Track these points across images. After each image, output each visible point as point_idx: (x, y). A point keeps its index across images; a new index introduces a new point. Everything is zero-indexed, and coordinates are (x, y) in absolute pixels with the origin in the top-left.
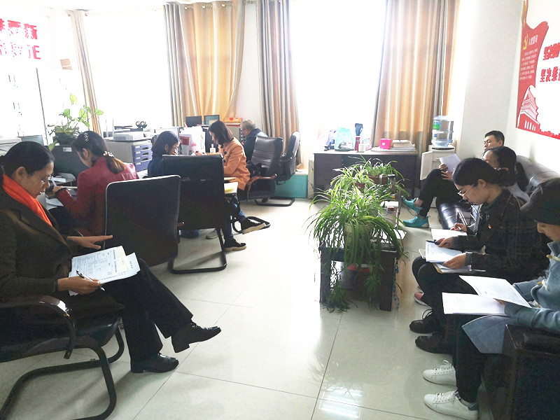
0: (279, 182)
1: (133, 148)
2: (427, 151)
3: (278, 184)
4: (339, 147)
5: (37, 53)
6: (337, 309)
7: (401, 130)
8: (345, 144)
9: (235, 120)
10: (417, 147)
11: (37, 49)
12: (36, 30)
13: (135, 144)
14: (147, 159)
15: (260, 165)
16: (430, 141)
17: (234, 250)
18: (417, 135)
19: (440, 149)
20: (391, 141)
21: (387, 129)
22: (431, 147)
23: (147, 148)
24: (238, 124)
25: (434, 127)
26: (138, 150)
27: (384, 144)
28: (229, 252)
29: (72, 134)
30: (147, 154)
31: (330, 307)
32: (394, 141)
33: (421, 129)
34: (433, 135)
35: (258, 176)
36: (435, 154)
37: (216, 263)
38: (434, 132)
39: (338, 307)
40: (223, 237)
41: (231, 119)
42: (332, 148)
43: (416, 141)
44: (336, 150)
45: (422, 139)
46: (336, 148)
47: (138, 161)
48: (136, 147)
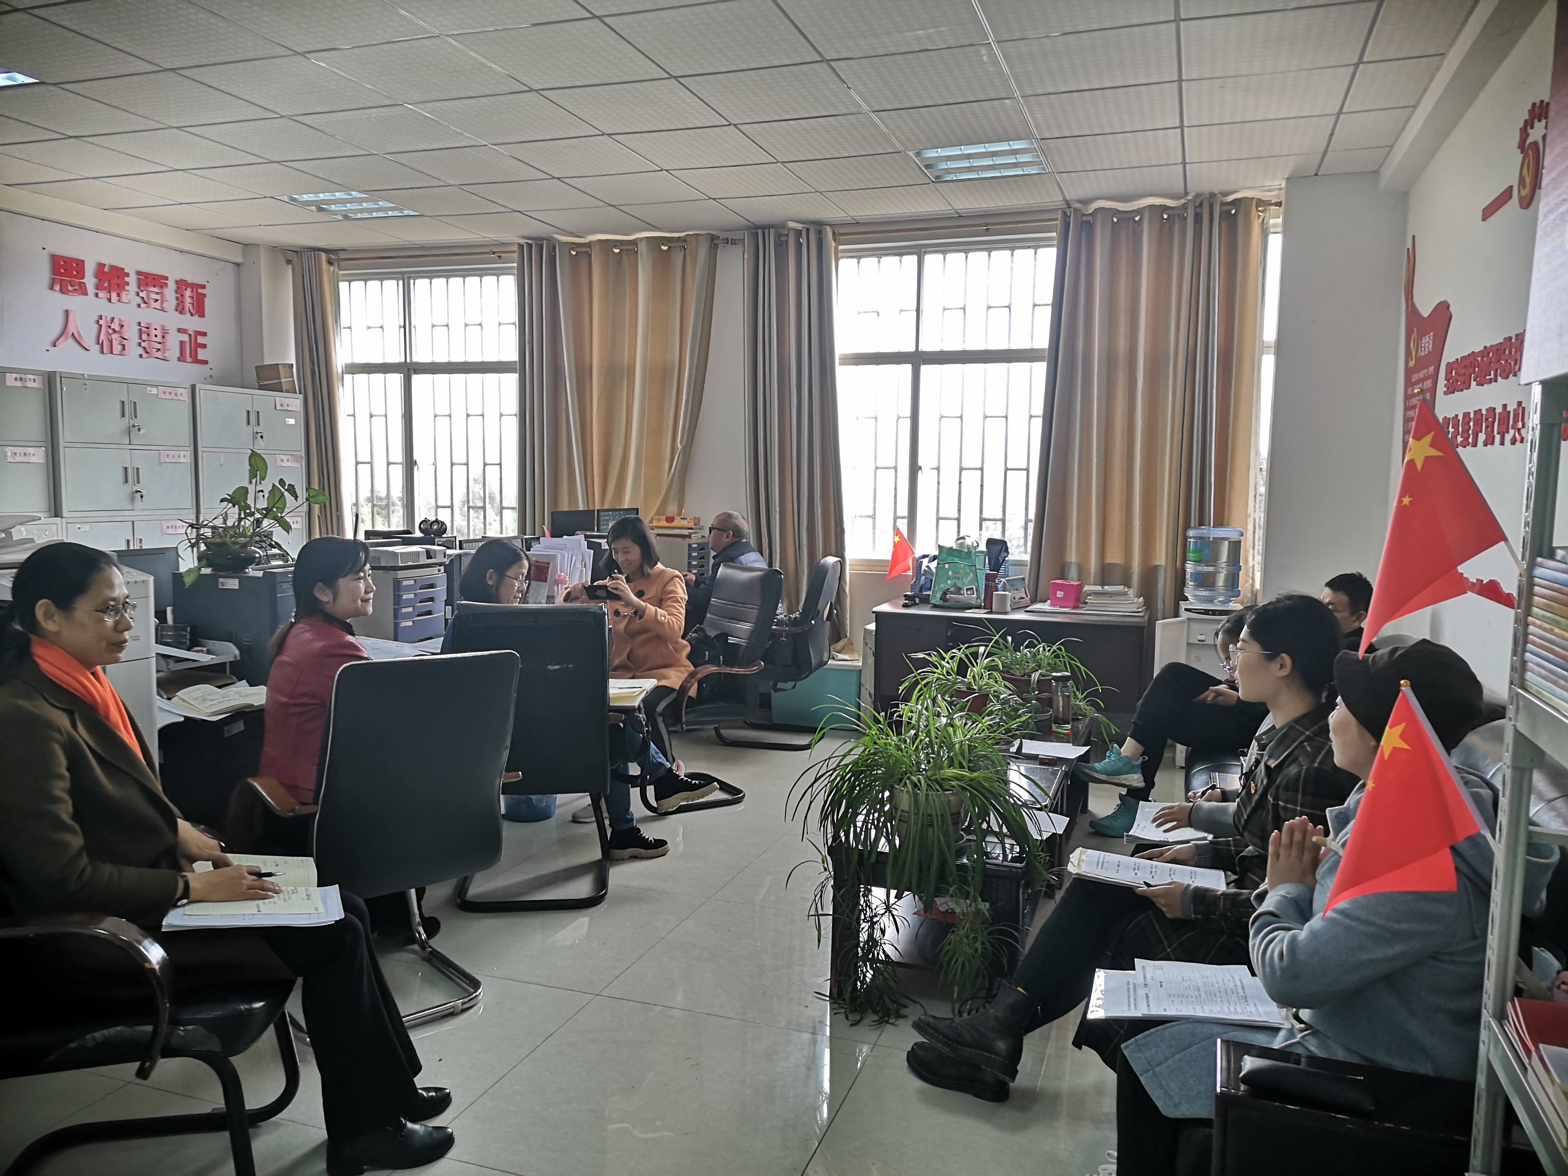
0: (780, 685)
1: (397, 583)
2: (1176, 615)
3: (777, 690)
4: (943, 598)
5: (199, 350)
6: (871, 1017)
7: (1109, 561)
8: (958, 590)
9: (677, 522)
10: (1149, 604)
11: (200, 340)
12: (205, 295)
13: (401, 574)
14: (429, 613)
15: (724, 636)
16: (1182, 591)
17: (635, 858)
18: (1150, 575)
19: (1206, 612)
20: (1081, 587)
21: (1073, 557)
22: (1183, 605)
23: (432, 586)
24: (686, 532)
25: (1190, 555)
26: (409, 589)
27: (1060, 594)
28: (621, 860)
29: (244, 546)
30: (431, 599)
31: (854, 1011)
32: (1086, 588)
33: (1161, 558)
34: (1188, 576)
35: (718, 665)
36: (1195, 626)
37: (582, 888)
38: (1190, 568)
39: (875, 1012)
40: (607, 822)
41: (670, 520)
42: (925, 600)
43: (1147, 590)
44: (935, 607)
45: (1164, 584)
46: (936, 599)
47: (407, 616)
48: (405, 583)
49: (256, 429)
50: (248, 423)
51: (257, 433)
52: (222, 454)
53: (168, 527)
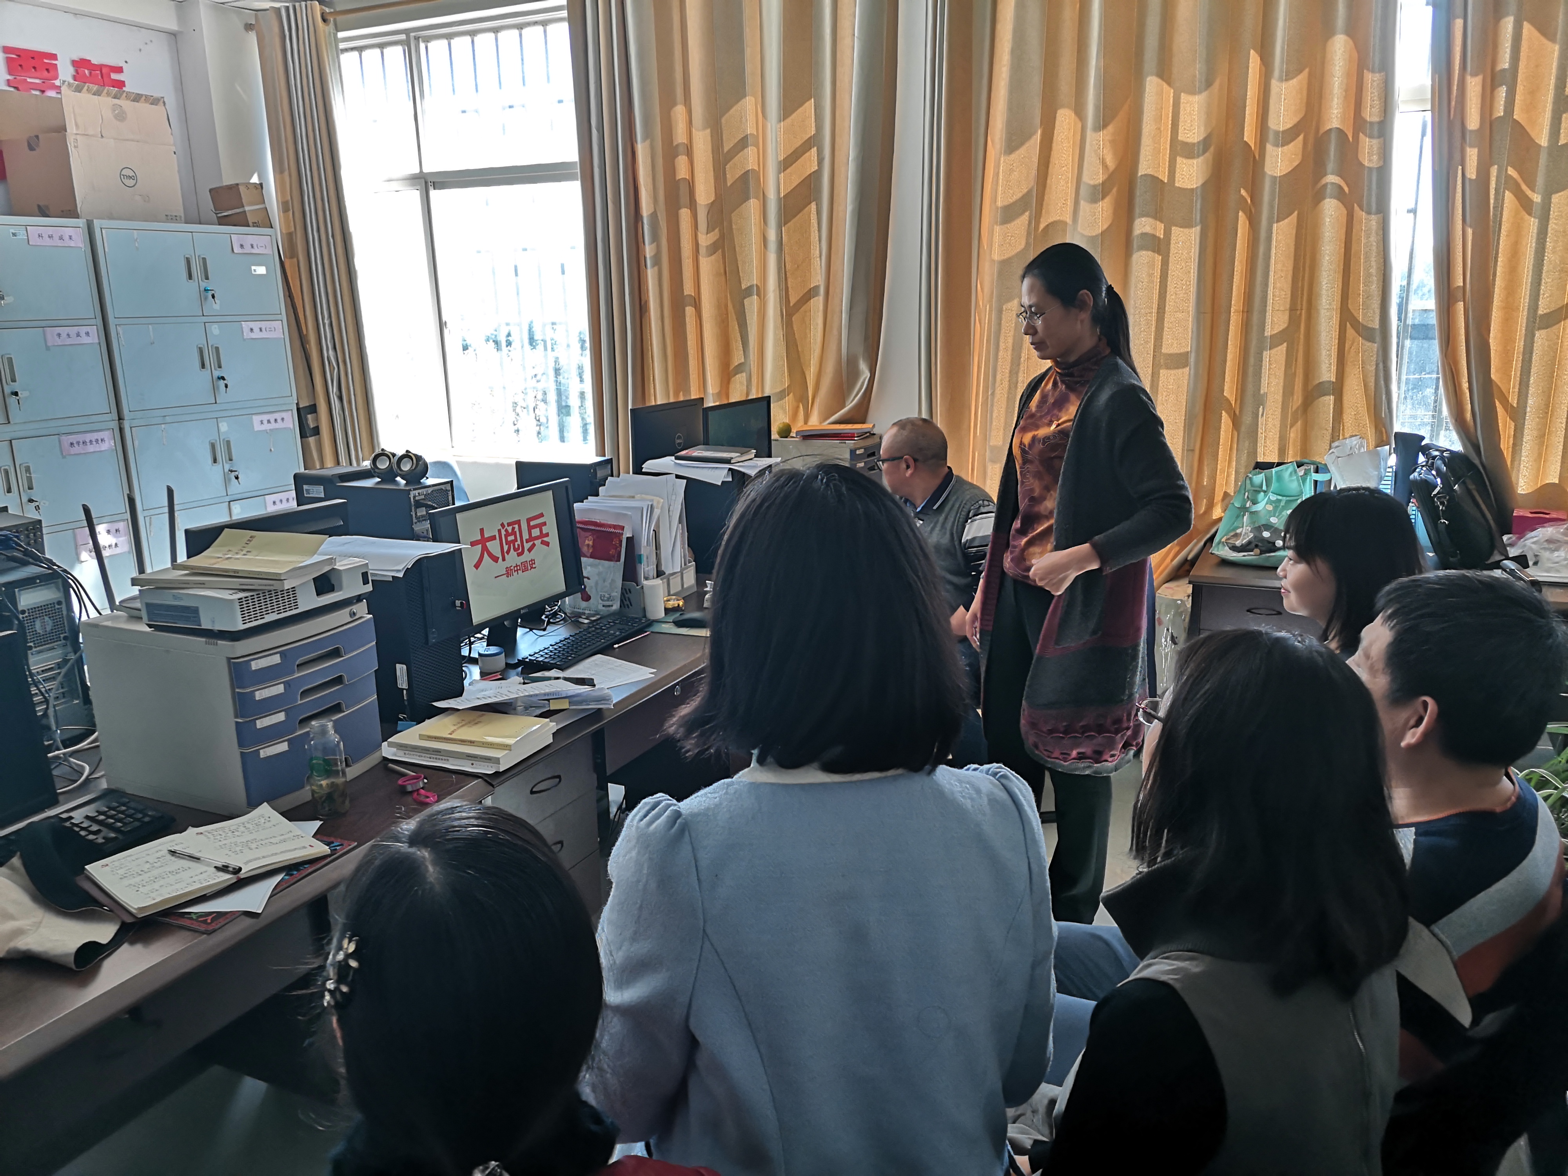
1: (238, 670)
13: (244, 646)
47: (274, 733)
49: (203, 285)
50: (190, 277)
51: (206, 290)
52: (150, 326)
53: (72, 444)
